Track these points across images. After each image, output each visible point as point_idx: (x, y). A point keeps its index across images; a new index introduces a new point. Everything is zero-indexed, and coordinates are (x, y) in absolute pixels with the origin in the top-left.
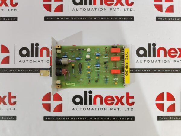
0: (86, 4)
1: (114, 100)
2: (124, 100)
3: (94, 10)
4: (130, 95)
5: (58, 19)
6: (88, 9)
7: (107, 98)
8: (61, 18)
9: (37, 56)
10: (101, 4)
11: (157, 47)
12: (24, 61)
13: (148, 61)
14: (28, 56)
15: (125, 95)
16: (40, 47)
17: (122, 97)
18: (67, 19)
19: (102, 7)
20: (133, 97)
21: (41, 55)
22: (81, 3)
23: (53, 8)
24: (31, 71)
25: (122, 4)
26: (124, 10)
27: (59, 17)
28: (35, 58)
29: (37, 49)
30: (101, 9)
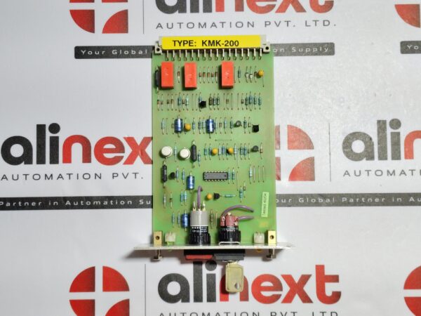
0: (195, 9)
1: (281, 289)
2: (310, 288)
3: (219, 25)
4: (328, 272)
5: (114, 52)
6: (200, 24)
7: (261, 283)
8: (123, 52)
9: (54, 160)
10: (239, 7)
11: (404, 132)
12: (15, 178)
13: (379, 173)
14: (29, 161)
15: (313, 272)
16: (62, 136)
17: (305, 279)
18: (141, 52)
19: (240, 16)
20: (335, 279)
21: (67, 159)
22: (180, 7)
23: (100, 21)
24: (37, 204)
25: (300, 9)
26: (306, 25)
27: (118, 48)
28: (48, 168)
29: (54, 141)
30: (239, 25)
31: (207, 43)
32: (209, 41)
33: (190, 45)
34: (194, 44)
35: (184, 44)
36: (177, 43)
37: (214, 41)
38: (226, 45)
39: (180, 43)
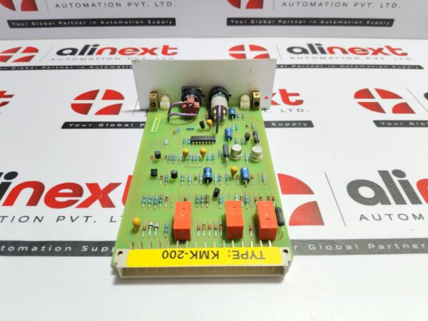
31: (211, 255)
32: (207, 257)
33: (238, 252)
34: (232, 254)
35: (247, 254)
36: (258, 256)
37: (201, 257)
38: (183, 252)
39: (253, 255)
